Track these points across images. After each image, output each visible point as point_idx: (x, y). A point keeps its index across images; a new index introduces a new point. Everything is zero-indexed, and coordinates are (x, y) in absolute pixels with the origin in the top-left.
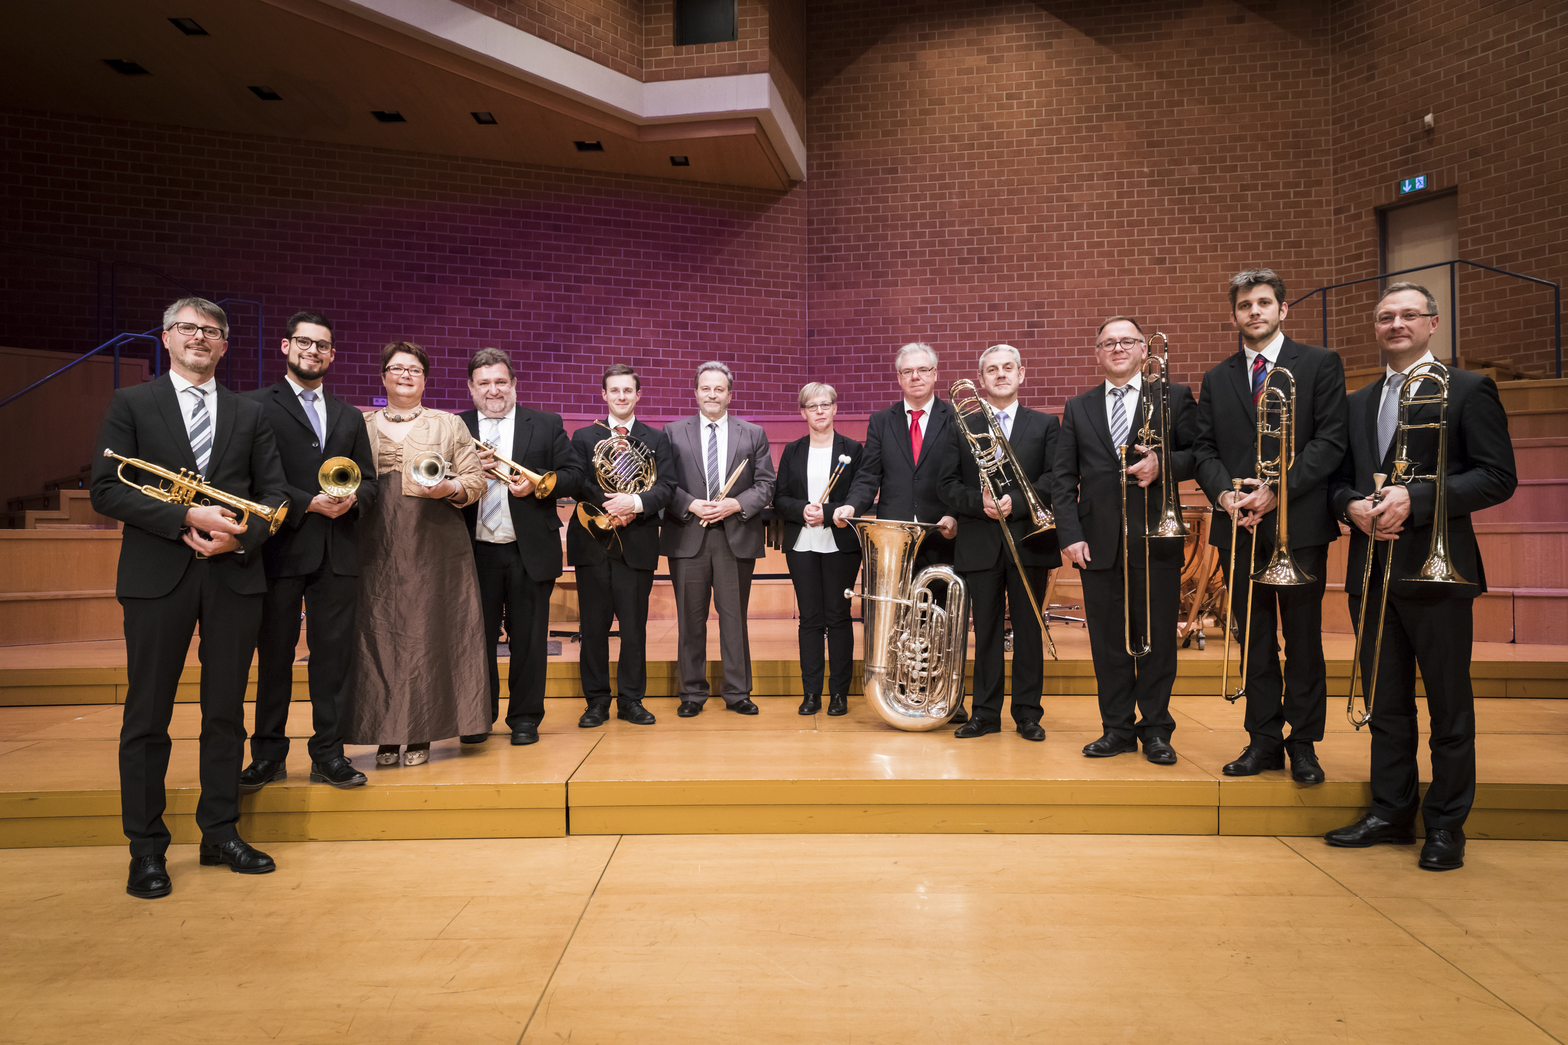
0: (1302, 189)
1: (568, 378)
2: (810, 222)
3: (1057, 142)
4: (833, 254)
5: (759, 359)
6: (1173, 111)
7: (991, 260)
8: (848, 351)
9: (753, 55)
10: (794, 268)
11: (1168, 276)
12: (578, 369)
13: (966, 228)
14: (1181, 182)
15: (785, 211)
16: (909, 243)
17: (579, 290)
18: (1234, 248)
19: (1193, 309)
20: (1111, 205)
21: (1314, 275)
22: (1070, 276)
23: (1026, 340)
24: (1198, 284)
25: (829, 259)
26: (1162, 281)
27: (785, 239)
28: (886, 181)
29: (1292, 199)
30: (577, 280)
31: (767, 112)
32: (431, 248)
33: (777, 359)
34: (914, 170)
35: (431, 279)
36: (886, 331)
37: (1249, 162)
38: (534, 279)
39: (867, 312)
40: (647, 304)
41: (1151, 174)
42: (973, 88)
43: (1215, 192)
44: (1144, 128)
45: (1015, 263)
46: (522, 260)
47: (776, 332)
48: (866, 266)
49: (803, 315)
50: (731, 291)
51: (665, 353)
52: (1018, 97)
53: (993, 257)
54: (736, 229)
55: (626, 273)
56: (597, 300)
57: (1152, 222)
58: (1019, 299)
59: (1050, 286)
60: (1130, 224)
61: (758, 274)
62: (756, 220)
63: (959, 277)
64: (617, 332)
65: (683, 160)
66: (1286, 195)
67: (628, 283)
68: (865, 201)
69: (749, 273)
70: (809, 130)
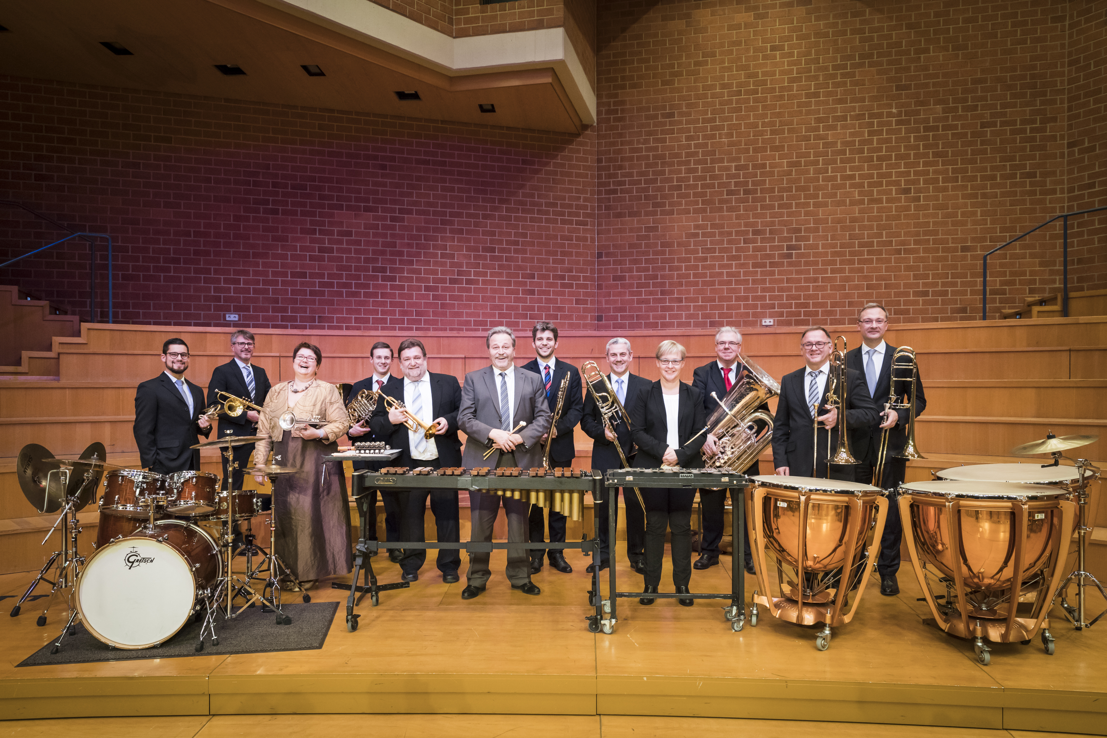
0: (1038, 125)
1: (394, 296)
2: (599, 161)
3: (814, 87)
4: (619, 188)
5: (555, 277)
6: (920, 58)
7: (755, 191)
8: (631, 270)
9: (550, 12)
10: (586, 200)
11: (913, 204)
12: (402, 288)
13: (733, 164)
14: (926, 120)
15: (578, 151)
16: (684, 177)
17: (402, 220)
18: (974, 178)
19: (935, 233)
20: (863, 142)
21: (1048, 202)
22: (825, 205)
23: (785, 260)
24: (940, 212)
25: (615, 191)
26: (907, 208)
27: (578, 175)
28: (664, 124)
29: (1028, 135)
30: (401, 211)
31: (561, 63)
32: (275, 185)
33: (571, 278)
34: (689, 114)
35: (275, 212)
36: (663, 253)
37: (989, 102)
38: (364, 211)
39: (647, 237)
40: (461, 232)
41: (899, 114)
42: (741, 42)
43: (957, 129)
44: (893, 74)
45: (776, 194)
46: (353, 195)
47: (570, 254)
48: (647, 198)
49: (593, 240)
50: (532, 220)
51: (476, 274)
52: (781, 48)
53: (757, 189)
54: (536, 167)
55: (443, 206)
56: (418, 229)
57: (898, 157)
58: (779, 225)
59: (807, 214)
60: (879, 158)
61: (555, 205)
62: (553, 159)
63: (727, 207)
64: (435, 255)
65: (490, 108)
66: (1023, 131)
67: (444, 214)
68: (646, 142)
69: (548, 205)
70: (599, 81)
